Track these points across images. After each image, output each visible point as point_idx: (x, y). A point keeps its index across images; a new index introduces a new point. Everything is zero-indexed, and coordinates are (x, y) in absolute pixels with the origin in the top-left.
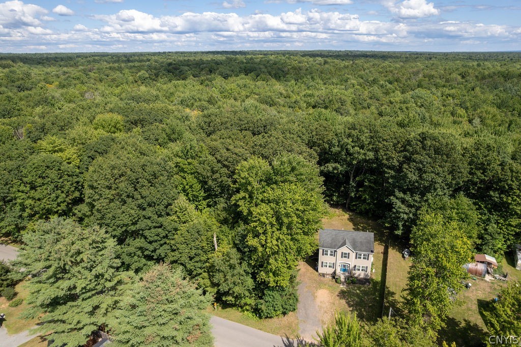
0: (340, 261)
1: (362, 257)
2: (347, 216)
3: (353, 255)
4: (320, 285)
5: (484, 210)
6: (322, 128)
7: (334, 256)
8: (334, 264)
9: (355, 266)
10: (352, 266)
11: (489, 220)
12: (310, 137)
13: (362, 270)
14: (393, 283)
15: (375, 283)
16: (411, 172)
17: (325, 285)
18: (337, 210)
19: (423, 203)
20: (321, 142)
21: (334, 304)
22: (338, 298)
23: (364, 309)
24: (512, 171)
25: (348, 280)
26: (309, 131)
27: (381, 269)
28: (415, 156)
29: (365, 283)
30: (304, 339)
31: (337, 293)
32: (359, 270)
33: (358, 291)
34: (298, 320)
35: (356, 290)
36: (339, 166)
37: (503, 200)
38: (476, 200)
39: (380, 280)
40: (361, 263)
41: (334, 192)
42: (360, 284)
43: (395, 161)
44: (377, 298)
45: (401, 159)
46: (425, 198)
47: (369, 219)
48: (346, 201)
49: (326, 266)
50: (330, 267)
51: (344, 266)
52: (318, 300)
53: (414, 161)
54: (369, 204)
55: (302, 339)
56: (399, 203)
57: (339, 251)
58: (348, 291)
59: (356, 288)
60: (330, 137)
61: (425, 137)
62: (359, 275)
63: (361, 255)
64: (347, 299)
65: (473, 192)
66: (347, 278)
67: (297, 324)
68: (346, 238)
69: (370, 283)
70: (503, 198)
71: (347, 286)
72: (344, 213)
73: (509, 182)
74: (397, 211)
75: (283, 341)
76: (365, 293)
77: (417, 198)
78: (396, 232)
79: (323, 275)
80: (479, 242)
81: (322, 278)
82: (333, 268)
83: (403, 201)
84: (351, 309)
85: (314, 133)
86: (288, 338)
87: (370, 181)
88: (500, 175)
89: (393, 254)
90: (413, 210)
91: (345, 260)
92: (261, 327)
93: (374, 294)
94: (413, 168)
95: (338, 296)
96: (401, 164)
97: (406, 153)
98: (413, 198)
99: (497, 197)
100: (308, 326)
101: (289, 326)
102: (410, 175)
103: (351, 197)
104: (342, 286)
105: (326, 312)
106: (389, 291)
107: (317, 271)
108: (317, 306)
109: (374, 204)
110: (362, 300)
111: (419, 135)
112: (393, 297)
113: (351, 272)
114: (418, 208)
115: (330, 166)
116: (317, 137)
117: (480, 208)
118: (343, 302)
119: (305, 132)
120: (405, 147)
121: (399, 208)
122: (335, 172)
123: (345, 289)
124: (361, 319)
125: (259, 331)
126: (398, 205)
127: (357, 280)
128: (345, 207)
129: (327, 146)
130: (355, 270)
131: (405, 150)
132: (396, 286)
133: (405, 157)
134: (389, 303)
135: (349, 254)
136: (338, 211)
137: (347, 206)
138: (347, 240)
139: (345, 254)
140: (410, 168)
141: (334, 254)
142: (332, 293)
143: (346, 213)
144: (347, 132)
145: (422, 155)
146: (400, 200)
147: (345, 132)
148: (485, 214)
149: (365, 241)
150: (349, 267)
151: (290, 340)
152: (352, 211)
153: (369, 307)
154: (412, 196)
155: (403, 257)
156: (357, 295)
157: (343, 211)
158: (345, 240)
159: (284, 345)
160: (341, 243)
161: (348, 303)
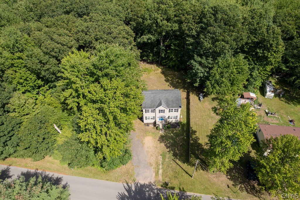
0: (159, 115)
1: (174, 110)
2: (160, 70)
3: (167, 111)
4: (146, 133)
5: (251, 62)
6: (136, 5)
7: (154, 112)
8: (154, 117)
9: (169, 117)
10: (167, 117)
11: (253, 68)
12: (127, 14)
13: (174, 118)
14: (194, 123)
15: (183, 125)
16: (206, 41)
17: (149, 132)
18: (152, 66)
19: (215, 65)
20: (136, 17)
21: (157, 147)
22: (159, 142)
23: (177, 148)
24: (274, 33)
25: (165, 127)
26: (125, 9)
27: (186, 113)
28: (209, 28)
29: (176, 127)
30: (139, 182)
31: (158, 139)
32: (172, 118)
33: (172, 134)
34: (133, 166)
35: (170, 134)
36: (151, 36)
37: (265, 55)
38: (247, 55)
39: (186, 122)
40: (173, 114)
41: (149, 53)
42: (173, 128)
43: (194, 31)
44: (185, 138)
45: (198, 29)
46: (216, 61)
47: (175, 71)
48: (159, 59)
49: (149, 119)
50: (151, 119)
51: (161, 117)
52: (146, 146)
53: (209, 32)
54: (175, 61)
55: (137, 182)
56: (198, 66)
57: (157, 110)
58: (165, 135)
59: (170, 132)
60: (143, 12)
61: (217, 11)
62: (172, 121)
63: (172, 110)
64: (165, 142)
65: (246, 49)
66: (164, 126)
67: (133, 170)
68: (161, 98)
69: (179, 126)
70: (265, 53)
71: (164, 131)
72: (158, 68)
73: (271, 42)
74: (196, 71)
75: (124, 187)
76: (177, 135)
77: (210, 60)
78: (195, 85)
79: (148, 125)
80: (246, 83)
81: (147, 127)
82: (154, 119)
83: (200, 64)
84: (168, 150)
85: (129, 10)
86: (127, 184)
87: (175, 45)
88: (266, 37)
89: (193, 97)
90: (207, 70)
91: (162, 114)
92: (108, 178)
93: (183, 135)
94: (208, 38)
95: (159, 140)
96: (198, 34)
97: (202, 24)
98: (207, 61)
99: (261, 53)
100: (140, 170)
101: (128, 172)
102: (206, 44)
103: (162, 57)
104: (161, 132)
105: (152, 155)
106: (192, 130)
107: (143, 121)
108: (145, 151)
109: (178, 61)
110: (175, 141)
111: (212, 8)
112: (195, 135)
113: (166, 120)
114: (210, 69)
115: (145, 38)
116: (132, 13)
117: (249, 60)
118: (163, 145)
119: (121, 10)
120: (201, 19)
121: (198, 69)
122: (149, 41)
123: (163, 134)
124: (176, 156)
125: (107, 181)
126: (197, 67)
127: (171, 125)
128: (158, 63)
129: (141, 20)
130: (169, 119)
131: (201, 22)
132: (197, 125)
133: (202, 28)
134: (193, 141)
135: (164, 110)
136: (154, 67)
137: (159, 62)
138: (162, 101)
139: (162, 110)
140: (206, 38)
141: (153, 111)
142: (155, 138)
143: (159, 68)
144: (156, 7)
145: (214, 27)
146: (198, 63)
147: (154, 7)
148: (252, 65)
149: (175, 99)
150: (165, 117)
151: (129, 184)
152: (163, 66)
153: (181, 146)
154: (207, 59)
155: (199, 99)
156: (172, 138)
157: (157, 66)
158: (161, 101)
159: (125, 190)
160: (158, 103)
161: (165, 145)
